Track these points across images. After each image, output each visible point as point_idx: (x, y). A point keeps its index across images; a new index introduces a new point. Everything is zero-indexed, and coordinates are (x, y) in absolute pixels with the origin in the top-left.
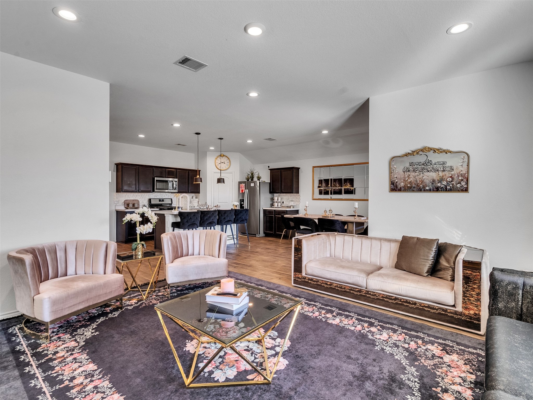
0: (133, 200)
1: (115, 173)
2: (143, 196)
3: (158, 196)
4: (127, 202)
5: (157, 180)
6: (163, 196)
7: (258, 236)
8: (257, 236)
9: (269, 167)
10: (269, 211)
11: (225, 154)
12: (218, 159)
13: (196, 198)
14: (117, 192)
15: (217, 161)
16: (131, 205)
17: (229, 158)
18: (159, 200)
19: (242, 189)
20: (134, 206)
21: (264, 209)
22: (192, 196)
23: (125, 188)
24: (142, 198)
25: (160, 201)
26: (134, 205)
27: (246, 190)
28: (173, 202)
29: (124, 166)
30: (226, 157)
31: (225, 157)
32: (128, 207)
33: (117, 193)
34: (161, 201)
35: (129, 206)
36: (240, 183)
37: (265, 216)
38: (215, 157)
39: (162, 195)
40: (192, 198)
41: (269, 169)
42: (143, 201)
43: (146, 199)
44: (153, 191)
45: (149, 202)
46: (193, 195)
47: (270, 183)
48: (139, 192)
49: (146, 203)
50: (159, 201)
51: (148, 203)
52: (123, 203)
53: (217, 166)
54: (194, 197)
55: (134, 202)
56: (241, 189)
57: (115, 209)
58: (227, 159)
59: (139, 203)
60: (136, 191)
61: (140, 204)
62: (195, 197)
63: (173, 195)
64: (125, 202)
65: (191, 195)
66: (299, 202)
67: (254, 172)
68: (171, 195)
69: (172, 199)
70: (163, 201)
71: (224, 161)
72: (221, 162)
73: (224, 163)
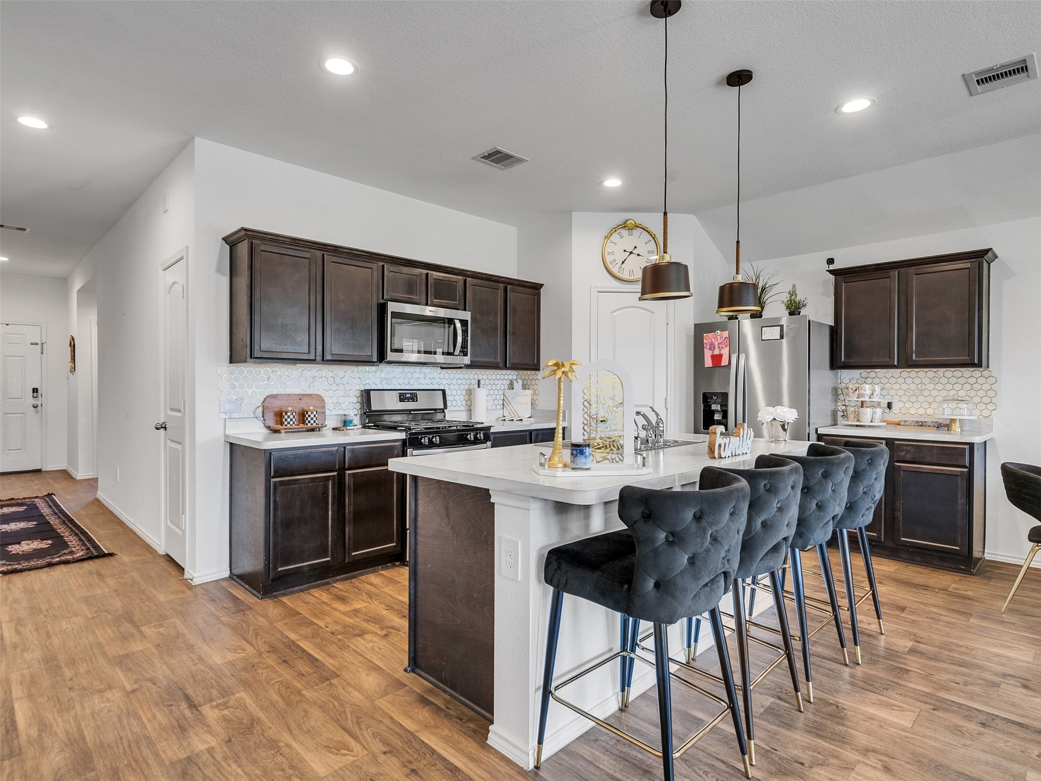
0: (301, 397)
1: (226, 280)
2: (338, 380)
3: (395, 381)
4: (277, 405)
5: (395, 315)
6: (412, 381)
9: (829, 261)
11: (639, 218)
12: (615, 237)
13: (525, 387)
14: (231, 362)
15: (610, 247)
16: (291, 420)
17: (653, 237)
18: (400, 395)
19: (716, 352)
20: (304, 422)
22: (508, 382)
23: (266, 343)
24: (334, 387)
25: (402, 398)
26: (303, 416)
27: (734, 355)
28: (449, 403)
29: (263, 248)
30: (646, 230)
31: (640, 230)
32: (279, 427)
33: (234, 367)
34: (408, 399)
35: (282, 424)
38: (605, 232)
39: (409, 375)
40: (511, 386)
41: (831, 272)
42: (341, 400)
43: (350, 393)
44: (382, 358)
45: (362, 403)
47: (834, 330)
48: (324, 361)
49: (351, 406)
50: (401, 400)
51: (358, 406)
52: (261, 409)
53: (620, 275)
54: (518, 386)
55: (303, 405)
56: (708, 354)
57: (226, 436)
58: (649, 238)
59: (324, 407)
60: (312, 357)
61: (327, 412)
62: (520, 382)
63: (447, 376)
64: (266, 404)
65: (506, 377)
66: (991, 407)
68: (442, 376)
69: (444, 391)
70: (414, 398)
71: (636, 247)
72: (625, 251)
73: (638, 255)
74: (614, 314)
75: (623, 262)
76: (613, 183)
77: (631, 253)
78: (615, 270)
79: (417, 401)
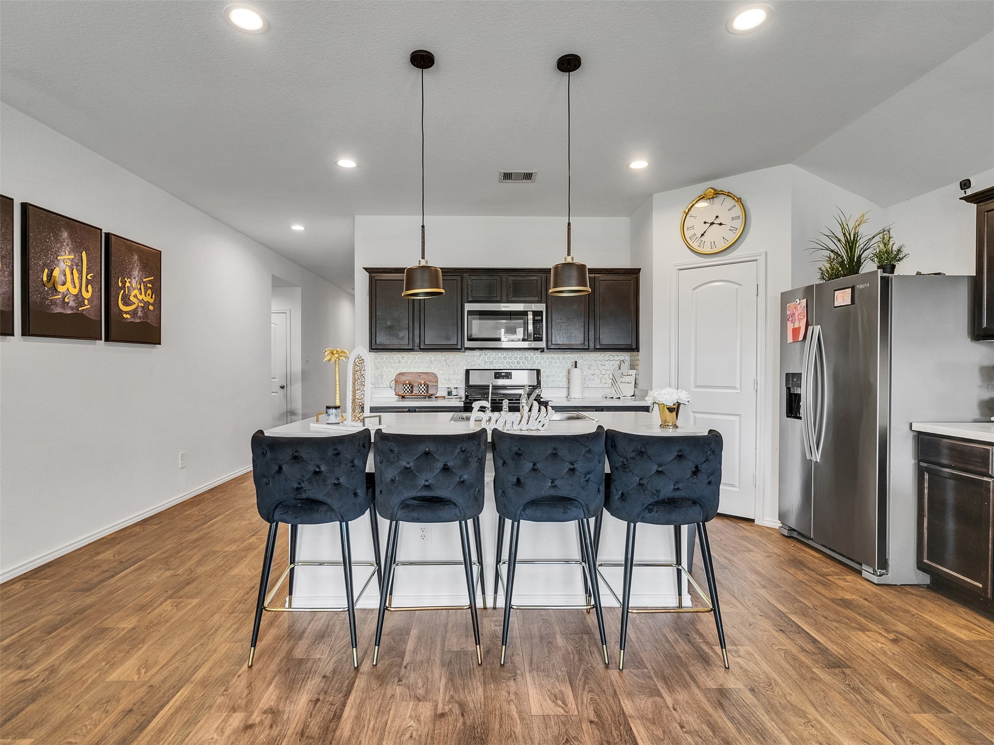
2: (449, 362)
7: (875, 579)
8: (865, 574)
9: (965, 184)
10: (952, 448)
11: (720, 184)
12: (695, 211)
15: (690, 221)
17: (739, 200)
19: (796, 326)
21: (917, 427)
22: (619, 363)
24: (444, 367)
25: (497, 376)
27: (810, 328)
29: (377, 278)
30: (729, 195)
31: (723, 197)
34: (503, 377)
36: (786, 298)
37: (928, 470)
41: (968, 199)
42: (451, 377)
43: (459, 372)
44: (463, 346)
46: (622, 358)
47: (975, 283)
49: (458, 382)
50: (495, 378)
51: (464, 381)
52: (393, 384)
53: (701, 250)
54: (625, 367)
55: (424, 380)
56: (790, 326)
58: (733, 202)
59: (438, 382)
60: (411, 347)
61: (440, 386)
64: (398, 379)
65: (616, 358)
67: (861, 230)
69: (538, 371)
70: (508, 376)
71: (717, 217)
72: (705, 223)
73: (721, 224)
74: (697, 290)
75: (702, 235)
76: (639, 164)
77: (712, 223)
78: (695, 245)
79: (511, 379)
